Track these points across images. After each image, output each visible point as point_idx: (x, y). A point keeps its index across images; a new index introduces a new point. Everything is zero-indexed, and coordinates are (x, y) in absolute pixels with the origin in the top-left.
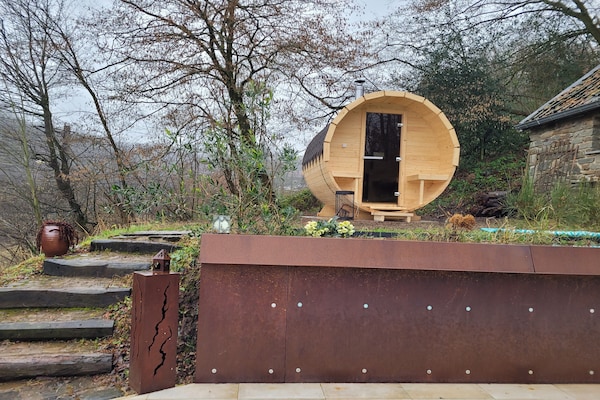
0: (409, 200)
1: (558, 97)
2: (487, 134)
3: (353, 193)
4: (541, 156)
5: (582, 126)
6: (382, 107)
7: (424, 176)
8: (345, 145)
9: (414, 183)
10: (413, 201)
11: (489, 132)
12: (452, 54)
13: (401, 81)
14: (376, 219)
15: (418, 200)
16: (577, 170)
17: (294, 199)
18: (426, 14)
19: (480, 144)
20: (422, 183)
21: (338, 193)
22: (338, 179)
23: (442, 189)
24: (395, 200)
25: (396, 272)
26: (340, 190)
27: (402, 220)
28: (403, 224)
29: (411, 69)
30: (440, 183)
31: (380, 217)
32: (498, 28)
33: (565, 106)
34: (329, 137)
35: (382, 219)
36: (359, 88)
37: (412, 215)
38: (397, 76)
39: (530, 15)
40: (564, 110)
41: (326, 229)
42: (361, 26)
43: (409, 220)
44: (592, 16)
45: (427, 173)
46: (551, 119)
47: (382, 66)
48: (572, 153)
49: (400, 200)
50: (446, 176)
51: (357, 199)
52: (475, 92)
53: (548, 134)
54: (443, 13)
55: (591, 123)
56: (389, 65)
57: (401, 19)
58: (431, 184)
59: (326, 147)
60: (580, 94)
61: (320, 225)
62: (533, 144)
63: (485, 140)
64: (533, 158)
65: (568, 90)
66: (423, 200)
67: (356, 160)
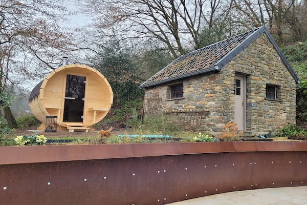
0: (89, 120)
1: (155, 76)
2: (130, 89)
3: (56, 117)
4: (149, 100)
5: (163, 89)
6: (75, 72)
7: (96, 108)
8: (54, 91)
9: (91, 112)
10: (90, 121)
11: (131, 88)
12: (115, 50)
13: (91, 60)
14: (69, 131)
15: (93, 120)
16: (161, 107)
17: (28, 118)
18: (103, 30)
19: (127, 93)
20: (95, 112)
21: (47, 117)
22: (48, 109)
23: (105, 115)
24: (81, 121)
25: (68, 163)
26: (49, 115)
27: (83, 131)
28: (83, 134)
29: (96, 54)
30: (104, 112)
31: (72, 130)
32: (135, 41)
33: (157, 80)
34: (43, 86)
35: (73, 131)
36: (65, 60)
37: (89, 128)
38: (89, 57)
39: (148, 38)
40: (157, 81)
41: (29, 141)
42: (67, 29)
43: (87, 131)
44: (171, 43)
45: (97, 107)
46: (152, 84)
47: (81, 51)
48: (160, 100)
49: (84, 121)
50: (107, 108)
51: (60, 120)
52: (125, 69)
53: (151, 91)
54: (111, 30)
55: (166, 88)
56: (85, 50)
57: (91, 29)
58: (100, 113)
59: (41, 91)
60: (162, 75)
61: (25, 138)
62: (146, 95)
63: (130, 91)
64: (146, 101)
65: (159, 72)
66: (95, 120)
67: (60, 99)
